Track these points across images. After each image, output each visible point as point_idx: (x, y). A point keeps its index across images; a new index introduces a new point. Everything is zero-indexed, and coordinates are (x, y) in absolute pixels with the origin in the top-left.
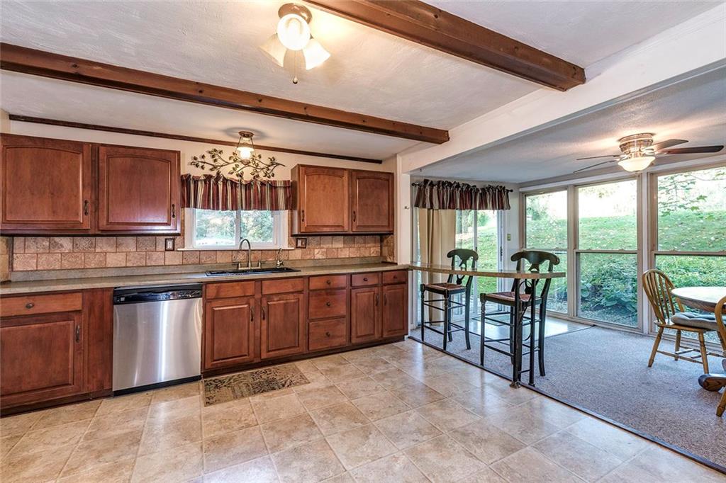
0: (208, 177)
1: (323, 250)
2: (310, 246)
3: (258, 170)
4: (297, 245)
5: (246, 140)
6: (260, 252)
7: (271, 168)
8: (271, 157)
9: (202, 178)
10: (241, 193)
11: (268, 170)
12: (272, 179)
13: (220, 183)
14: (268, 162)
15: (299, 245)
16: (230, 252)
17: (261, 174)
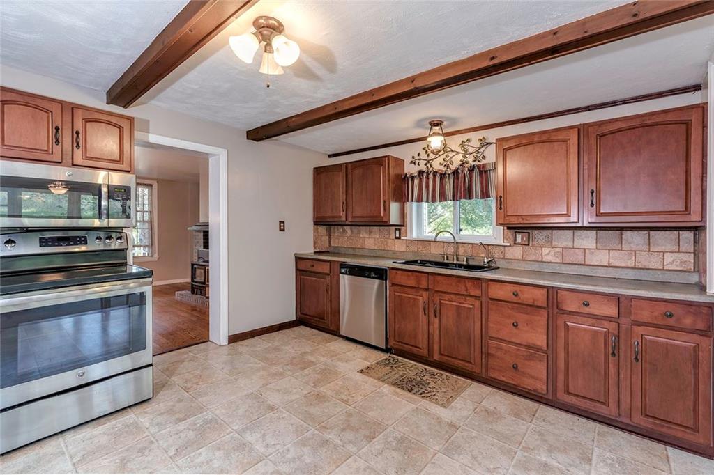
0: (421, 173)
1: (557, 250)
2: (535, 243)
3: (467, 156)
4: (515, 240)
5: (436, 129)
6: (470, 246)
7: (481, 150)
8: (481, 138)
9: (416, 174)
10: (449, 183)
11: (478, 152)
12: (483, 162)
13: (431, 176)
14: (478, 144)
15: (519, 240)
16: (442, 244)
17: (470, 159)
